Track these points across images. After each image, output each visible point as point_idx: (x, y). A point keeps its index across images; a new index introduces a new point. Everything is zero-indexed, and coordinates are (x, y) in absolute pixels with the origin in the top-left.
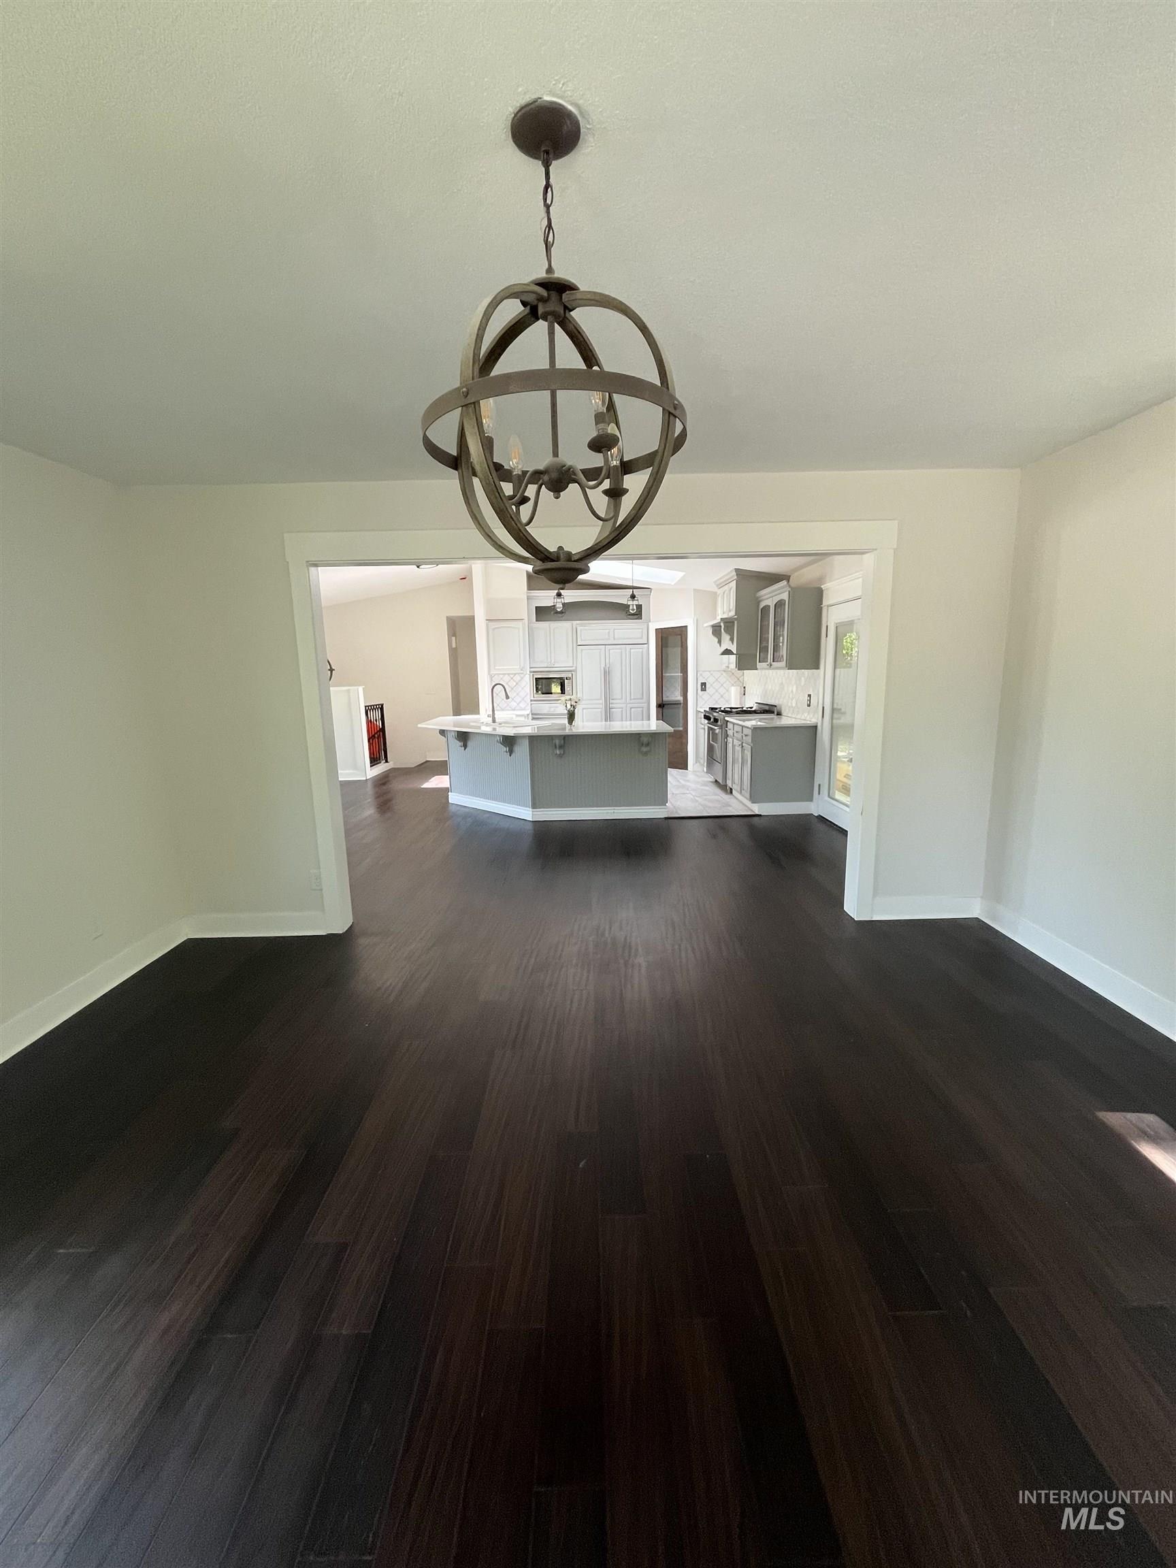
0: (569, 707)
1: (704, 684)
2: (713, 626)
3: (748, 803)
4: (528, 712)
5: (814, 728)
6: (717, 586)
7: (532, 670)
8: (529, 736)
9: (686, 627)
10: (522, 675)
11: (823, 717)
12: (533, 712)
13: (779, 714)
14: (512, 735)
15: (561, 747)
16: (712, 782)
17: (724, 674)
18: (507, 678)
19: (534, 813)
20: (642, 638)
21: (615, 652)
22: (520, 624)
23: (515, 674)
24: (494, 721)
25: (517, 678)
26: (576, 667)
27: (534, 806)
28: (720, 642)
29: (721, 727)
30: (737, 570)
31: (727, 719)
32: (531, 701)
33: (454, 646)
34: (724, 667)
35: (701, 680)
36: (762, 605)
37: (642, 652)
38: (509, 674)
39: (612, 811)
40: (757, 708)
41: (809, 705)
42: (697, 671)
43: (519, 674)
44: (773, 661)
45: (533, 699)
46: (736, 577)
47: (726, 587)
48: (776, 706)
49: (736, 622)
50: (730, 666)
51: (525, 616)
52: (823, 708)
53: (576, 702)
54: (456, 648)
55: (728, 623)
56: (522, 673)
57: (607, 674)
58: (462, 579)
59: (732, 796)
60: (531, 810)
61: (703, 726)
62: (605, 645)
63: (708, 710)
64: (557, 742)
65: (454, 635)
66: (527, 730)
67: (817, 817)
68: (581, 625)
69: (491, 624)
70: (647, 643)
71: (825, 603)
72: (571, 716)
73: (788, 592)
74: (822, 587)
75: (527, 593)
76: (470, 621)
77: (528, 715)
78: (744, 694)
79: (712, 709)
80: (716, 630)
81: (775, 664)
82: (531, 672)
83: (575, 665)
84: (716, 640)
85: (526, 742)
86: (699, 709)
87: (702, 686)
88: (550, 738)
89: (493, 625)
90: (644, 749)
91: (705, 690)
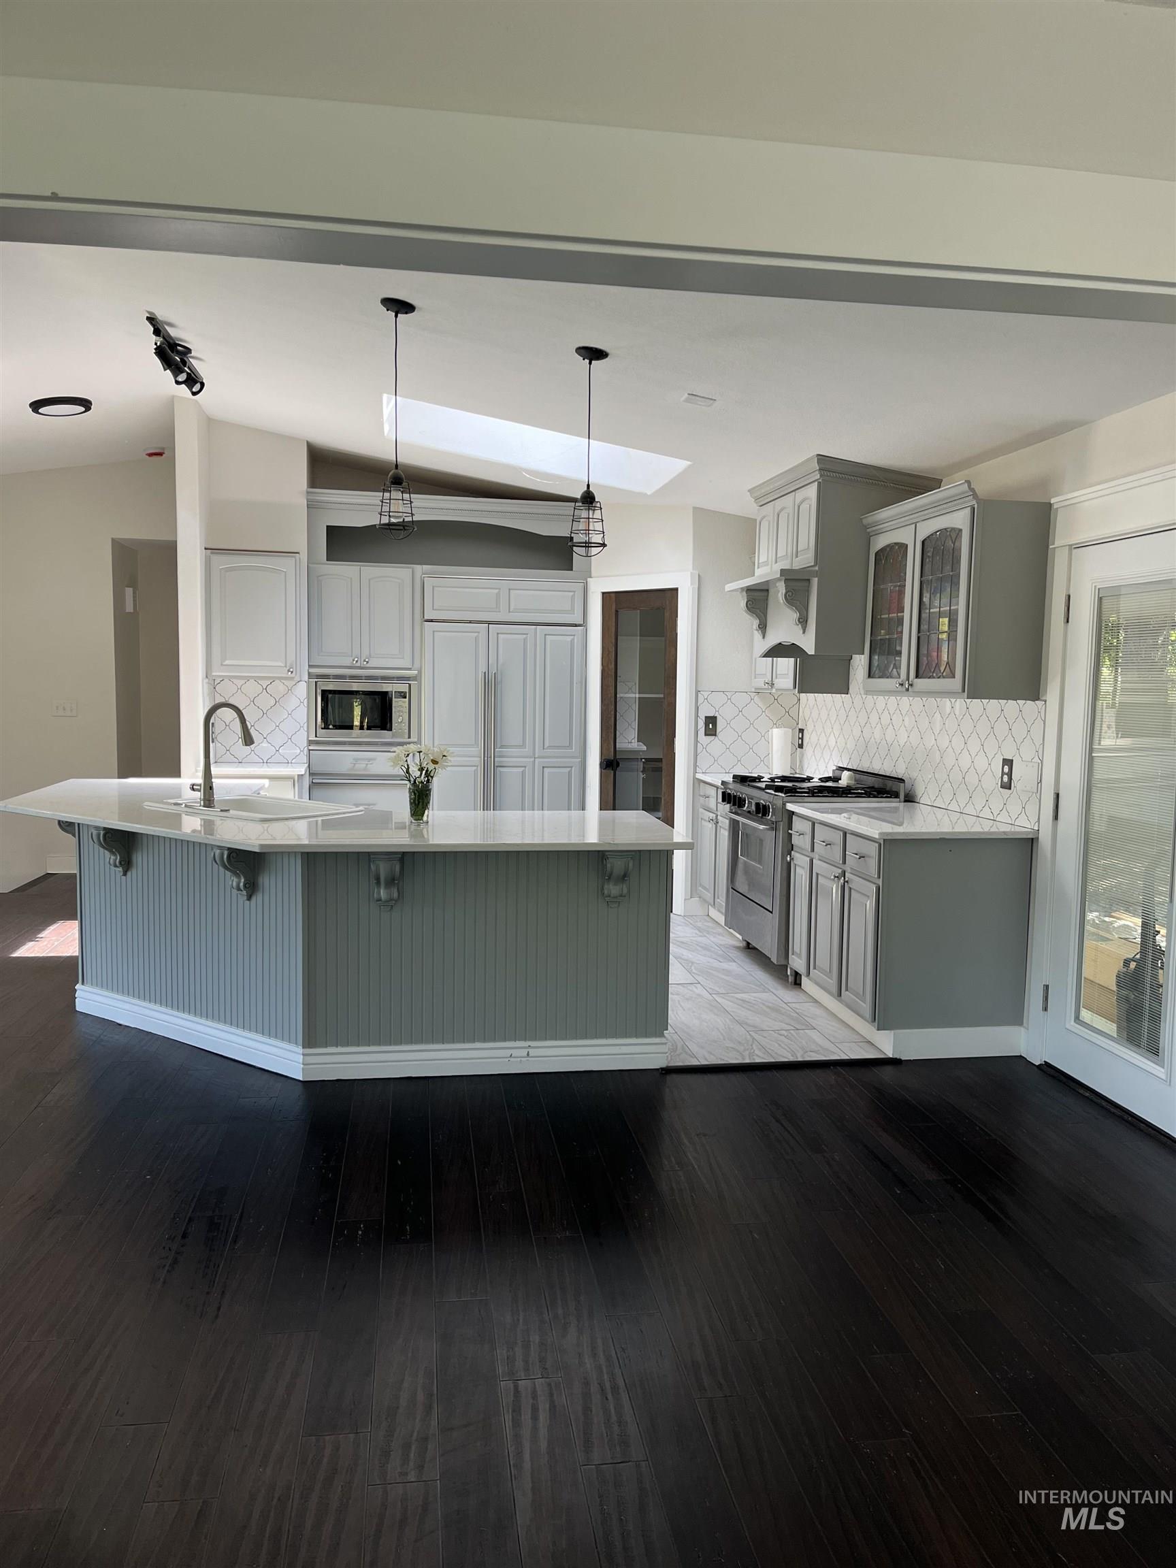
0: (415, 772)
1: (711, 722)
2: (749, 590)
3: (867, 1029)
4: (302, 770)
5: (1029, 844)
6: (756, 499)
7: (314, 671)
8: (302, 853)
9: (676, 590)
10: (289, 683)
11: (1056, 817)
12: (315, 769)
13: (910, 799)
14: (257, 850)
15: (391, 882)
16: (738, 948)
17: (756, 698)
18: (252, 688)
19: (310, 1059)
20: (572, 611)
21: (508, 638)
22: (287, 564)
23: (273, 680)
24: (209, 801)
25: (278, 687)
26: (420, 672)
27: (311, 1039)
28: (763, 627)
29: (774, 827)
30: (821, 458)
31: (790, 807)
32: (310, 742)
33: (129, 608)
34: (760, 683)
35: (706, 711)
36: (881, 542)
37: (572, 642)
38: (256, 679)
39: (524, 1053)
40: (852, 783)
41: (1007, 786)
42: (697, 692)
43: (280, 678)
44: (917, 676)
45: (313, 738)
46: (818, 476)
47: (787, 501)
48: (902, 780)
49: (815, 581)
50: (775, 681)
51: (302, 546)
52: (1057, 796)
53: (435, 762)
54: (135, 614)
55: (796, 583)
56: (292, 678)
57: (491, 687)
58: (151, 455)
59: (802, 997)
60: (300, 1050)
61: (712, 816)
62: (489, 623)
63: (729, 779)
64: (383, 869)
65: (133, 583)
66: (299, 834)
67: (1039, 1067)
68: (432, 575)
69: (216, 559)
70: (584, 624)
71: (1060, 539)
72: (420, 798)
73: (968, 511)
74: (1052, 501)
75: (308, 492)
76: (168, 552)
77: (300, 776)
78: (801, 746)
79: (743, 780)
80: (757, 599)
81: (921, 683)
82: (310, 675)
83: (417, 665)
84: (756, 622)
85: (294, 872)
86: (699, 776)
87: (707, 725)
88: (363, 859)
89: (221, 562)
90: (613, 889)
91: (715, 735)
